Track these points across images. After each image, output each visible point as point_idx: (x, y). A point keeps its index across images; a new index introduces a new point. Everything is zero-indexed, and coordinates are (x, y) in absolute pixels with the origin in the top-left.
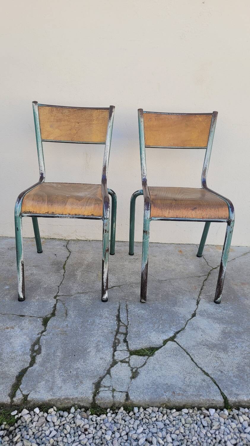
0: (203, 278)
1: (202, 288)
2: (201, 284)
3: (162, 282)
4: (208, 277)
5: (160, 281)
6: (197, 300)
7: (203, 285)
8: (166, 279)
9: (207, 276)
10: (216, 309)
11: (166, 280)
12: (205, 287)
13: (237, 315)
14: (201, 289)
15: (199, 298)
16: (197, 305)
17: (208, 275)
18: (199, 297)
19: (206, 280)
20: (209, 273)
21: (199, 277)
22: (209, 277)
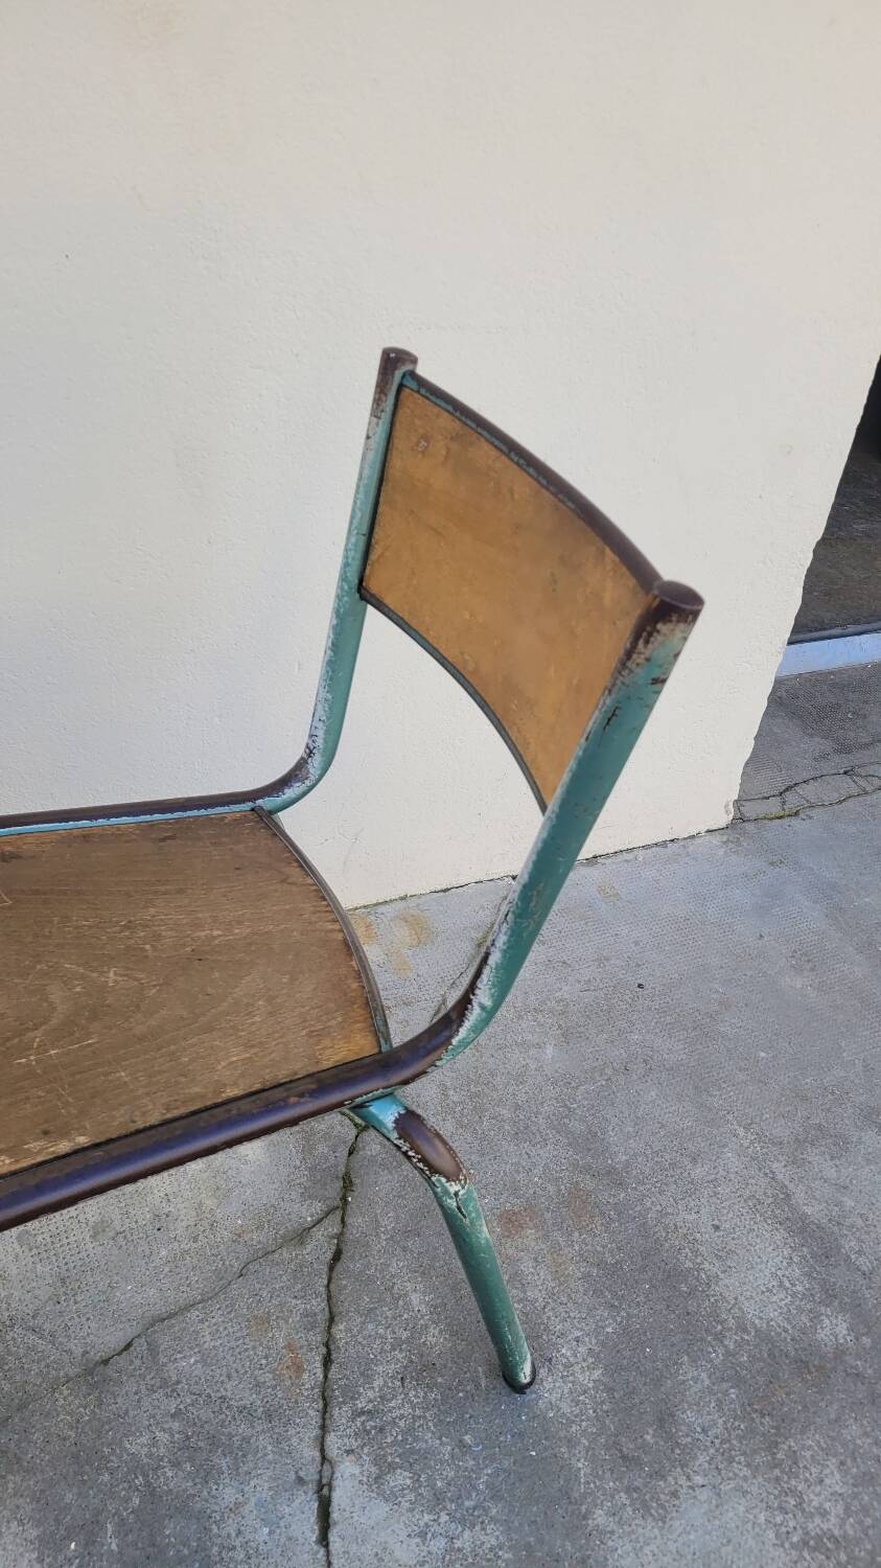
0: (319, 1246)
1: (327, 1345)
2: (318, 1305)
3: (110, 1371)
4: (343, 1221)
5: (97, 1372)
6: (320, 1487)
7: (332, 1320)
8: (131, 1332)
9: (339, 1213)
10: (423, 1535)
11: (129, 1345)
12: (340, 1330)
13: (528, 1547)
14: (327, 1362)
15: (324, 1458)
16: (324, 1540)
17: (344, 1199)
18: (322, 1451)
19: (337, 1256)
20: (348, 1183)
21: (301, 1235)
22: (349, 1220)
